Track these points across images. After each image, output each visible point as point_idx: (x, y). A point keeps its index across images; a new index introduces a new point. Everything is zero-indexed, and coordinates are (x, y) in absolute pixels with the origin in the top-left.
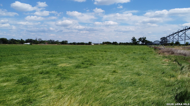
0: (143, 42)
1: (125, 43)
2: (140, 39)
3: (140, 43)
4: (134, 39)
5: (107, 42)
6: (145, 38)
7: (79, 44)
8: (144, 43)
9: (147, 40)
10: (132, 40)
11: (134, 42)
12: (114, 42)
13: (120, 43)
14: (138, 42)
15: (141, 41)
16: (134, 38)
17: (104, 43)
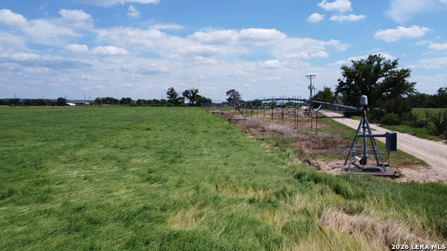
0: (192, 99)
1: (150, 101)
2: (186, 93)
3: (187, 101)
4: (172, 93)
5: (108, 98)
6: (197, 91)
7: (28, 103)
8: (195, 102)
9: (200, 96)
10: (168, 93)
11: (173, 100)
12: (123, 99)
13: (139, 101)
14: (180, 98)
15: (187, 97)
16: (172, 90)
17: (99, 102)
